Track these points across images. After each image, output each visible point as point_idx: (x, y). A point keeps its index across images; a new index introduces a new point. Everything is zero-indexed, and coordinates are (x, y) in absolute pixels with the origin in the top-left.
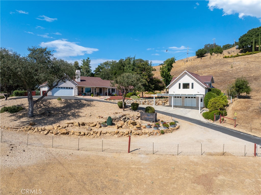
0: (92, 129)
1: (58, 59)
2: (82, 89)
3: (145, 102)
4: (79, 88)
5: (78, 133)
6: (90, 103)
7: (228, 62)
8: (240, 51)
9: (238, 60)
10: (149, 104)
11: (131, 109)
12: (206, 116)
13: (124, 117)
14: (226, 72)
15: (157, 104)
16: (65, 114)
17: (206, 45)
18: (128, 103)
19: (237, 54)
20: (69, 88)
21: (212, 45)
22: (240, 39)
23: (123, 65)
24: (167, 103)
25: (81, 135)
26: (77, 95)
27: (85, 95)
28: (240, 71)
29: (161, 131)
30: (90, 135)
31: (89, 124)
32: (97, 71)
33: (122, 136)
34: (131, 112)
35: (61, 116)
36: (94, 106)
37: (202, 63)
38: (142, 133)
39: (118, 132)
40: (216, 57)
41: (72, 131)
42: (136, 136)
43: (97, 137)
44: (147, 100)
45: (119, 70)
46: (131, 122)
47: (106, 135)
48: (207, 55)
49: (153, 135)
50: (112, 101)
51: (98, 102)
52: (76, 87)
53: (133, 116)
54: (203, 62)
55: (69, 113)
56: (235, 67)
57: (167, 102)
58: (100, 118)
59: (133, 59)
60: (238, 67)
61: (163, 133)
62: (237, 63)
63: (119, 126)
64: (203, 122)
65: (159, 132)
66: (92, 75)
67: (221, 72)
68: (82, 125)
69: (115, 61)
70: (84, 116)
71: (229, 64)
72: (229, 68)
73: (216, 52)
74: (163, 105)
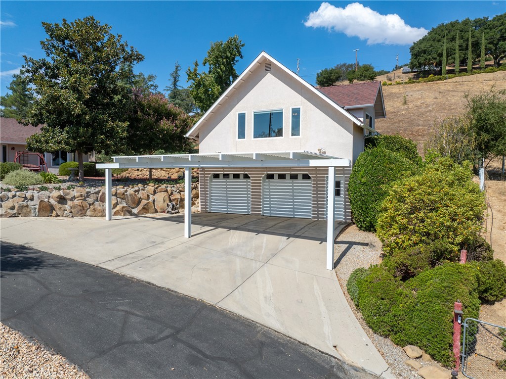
7: (392, 93)
10: (88, 213)
14: (393, 112)
19: (410, 80)
21: (352, 65)
22: (412, 49)
28: (426, 110)
44: (76, 192)
56: (411, 102)
60: (419, 103)
62: (416, 95)
71: (398, 97)
72: (398, 104)
73: (362, 78)
74: (168, 212)
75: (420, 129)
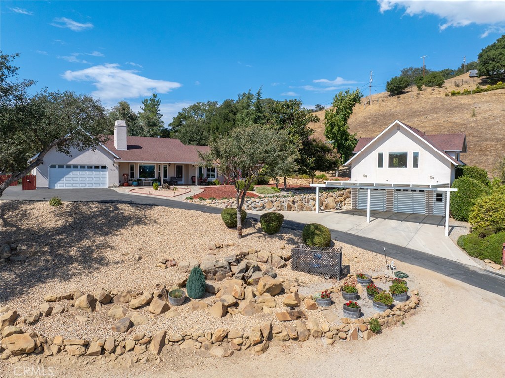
0: (132, 319)
1: (78, 96)
2: (132, 168)
3: (294, 202)
4: (121, 166)
5: (76, 347)
6: (143, 212)
7: (461, 104)
8: (481, 81)
9: (483, 100)
10: (304, 209)
11: (259, 231)
12: (474, 249)
13: (242, 265)
14: (463, 124)
15: (322, 208)
16: (59, 254)
17: (404, 69)
18: (250, 206)
19: (478, 88)
20: (97, 167)
21: (418, 69)
22: (481, 56)
23: (232, 111)
24: (346, 202)
25: (90, 355)
26: (118, 184)
27: (139, 183)
28: (493, 122)
29: (370, 323)
30: (122, 354)
31: (127, 298)
32: (176, 124)
33: (240, 350)
34: (262, 239)
35: (47, 261)
36: (155, 221)
37: (403, 108)
38: (307, 333)
39: (226, 336)
40: (431, 95)
41: (58, 341)
42: (288, 343)
43: (148, 360)
44: (297, 198)
45: (225, 122)
46: (267, 286)
47: (182, 347)
48: (410, 90)
49: (346, 338)
50: (207, 203)
51: (167, 208)
52: (115, 165)
53: (270, 258)
54: (405, 104)
55: (73, 252)
56: (480, 114)
57: (345, 200)
58: (166, 267)
59: (256, 97)
60: (487, 115)
61: (376, 328)
62: (485, 107)
63: (226, 304)
64: (472, 268)
65: (365, 328)
66: (166, 134)
67: (450, 125)
68: (102, 303)
69: (215, 103)
70: (118, 262)
71: (467, 109)
72: (467, 116)
73: (430, 84)
74: (337, 209)
75: (488, 144)
